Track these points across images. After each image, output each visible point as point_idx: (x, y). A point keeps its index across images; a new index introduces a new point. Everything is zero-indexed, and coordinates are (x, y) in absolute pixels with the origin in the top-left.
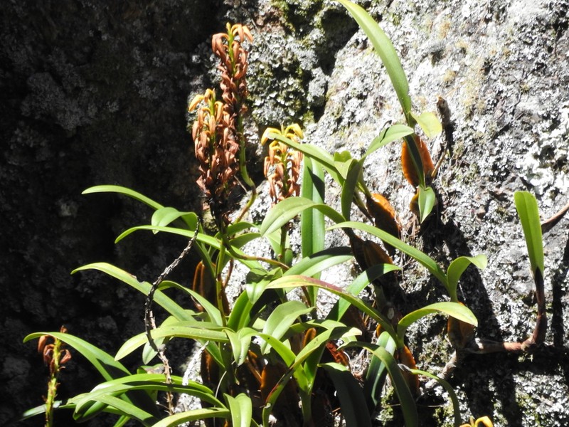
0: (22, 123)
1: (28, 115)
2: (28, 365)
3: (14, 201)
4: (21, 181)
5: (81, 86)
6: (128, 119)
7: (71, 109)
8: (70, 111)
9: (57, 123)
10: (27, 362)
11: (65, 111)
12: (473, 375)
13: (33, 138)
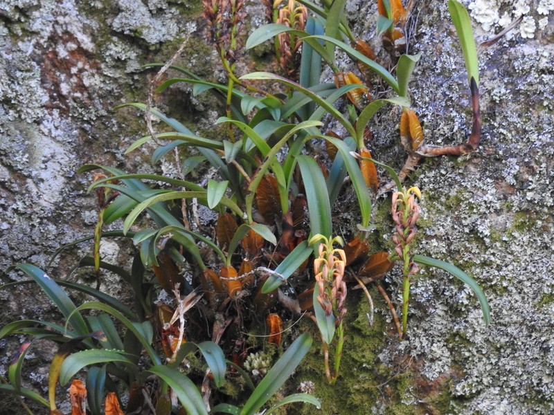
0: (115, 39)
1: (119, 31)
2: (118, 248)
3: (110, 108)
4: (115, 91)
5: (164, 8)
6: (204, 39)
7: (156, 27)
8: (154, 28)
9: (142, 37)
10: (116, 245)
11: (150, 28)
12: (422, 176)
13: (125, 52)
